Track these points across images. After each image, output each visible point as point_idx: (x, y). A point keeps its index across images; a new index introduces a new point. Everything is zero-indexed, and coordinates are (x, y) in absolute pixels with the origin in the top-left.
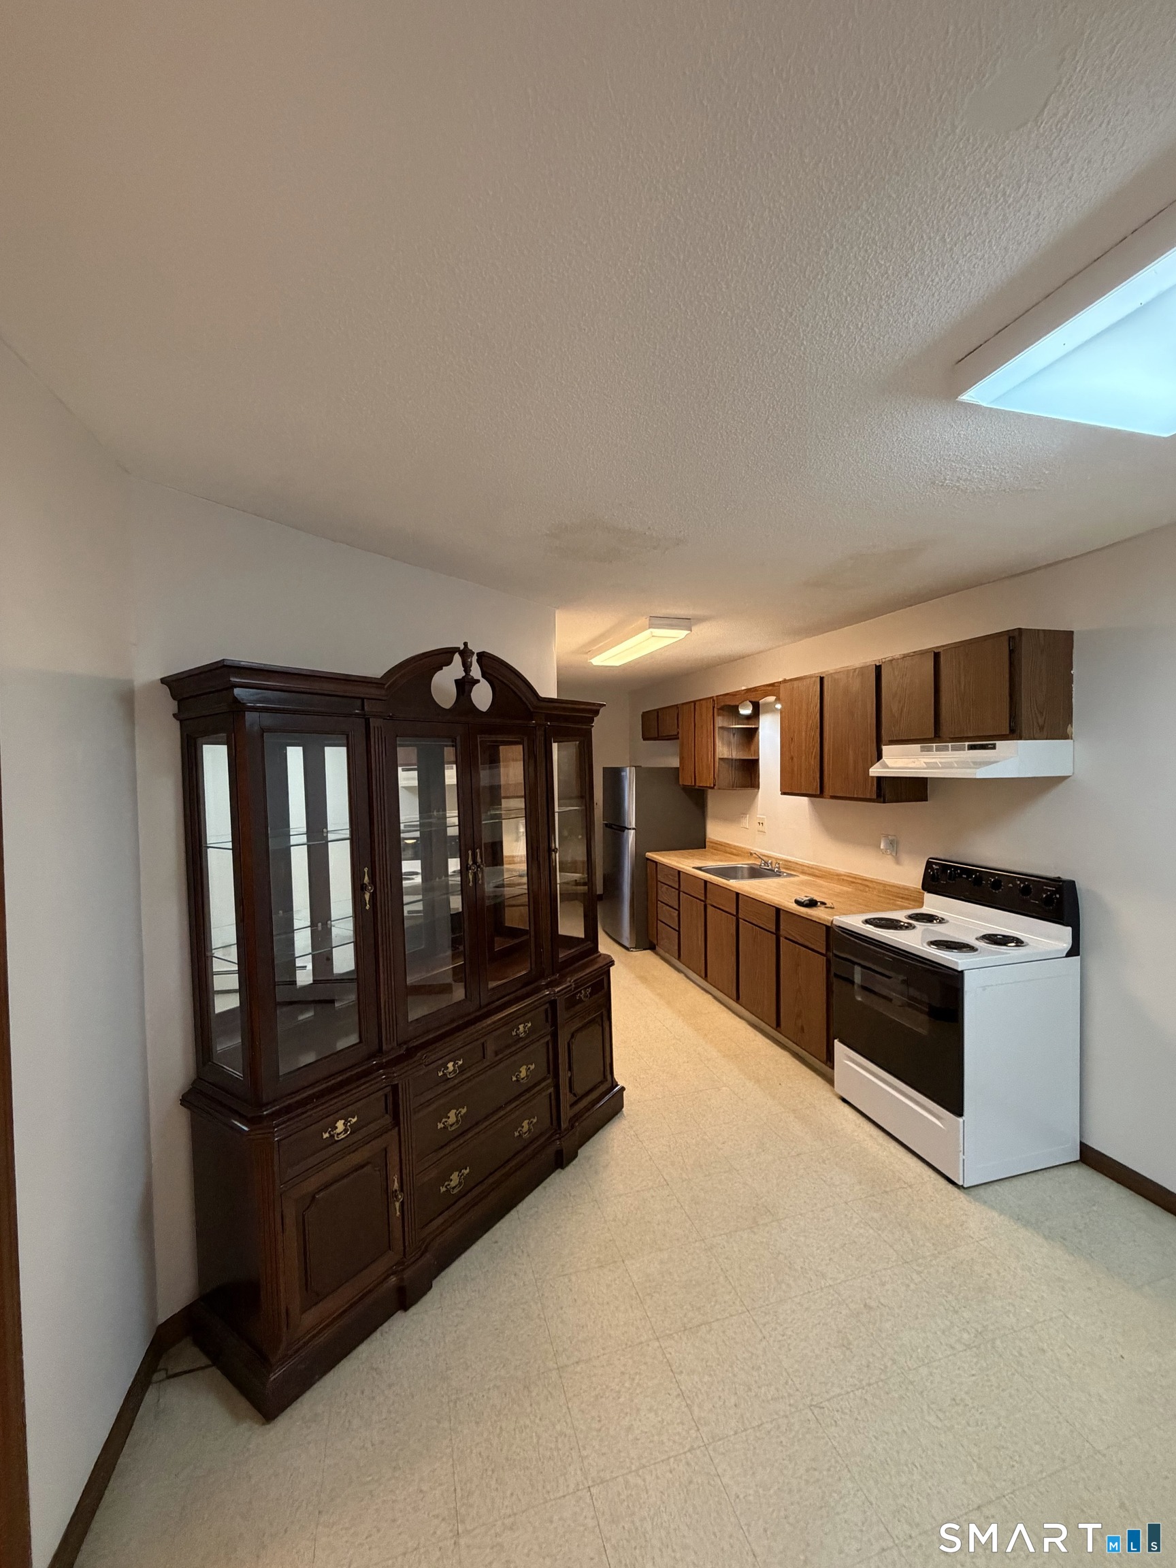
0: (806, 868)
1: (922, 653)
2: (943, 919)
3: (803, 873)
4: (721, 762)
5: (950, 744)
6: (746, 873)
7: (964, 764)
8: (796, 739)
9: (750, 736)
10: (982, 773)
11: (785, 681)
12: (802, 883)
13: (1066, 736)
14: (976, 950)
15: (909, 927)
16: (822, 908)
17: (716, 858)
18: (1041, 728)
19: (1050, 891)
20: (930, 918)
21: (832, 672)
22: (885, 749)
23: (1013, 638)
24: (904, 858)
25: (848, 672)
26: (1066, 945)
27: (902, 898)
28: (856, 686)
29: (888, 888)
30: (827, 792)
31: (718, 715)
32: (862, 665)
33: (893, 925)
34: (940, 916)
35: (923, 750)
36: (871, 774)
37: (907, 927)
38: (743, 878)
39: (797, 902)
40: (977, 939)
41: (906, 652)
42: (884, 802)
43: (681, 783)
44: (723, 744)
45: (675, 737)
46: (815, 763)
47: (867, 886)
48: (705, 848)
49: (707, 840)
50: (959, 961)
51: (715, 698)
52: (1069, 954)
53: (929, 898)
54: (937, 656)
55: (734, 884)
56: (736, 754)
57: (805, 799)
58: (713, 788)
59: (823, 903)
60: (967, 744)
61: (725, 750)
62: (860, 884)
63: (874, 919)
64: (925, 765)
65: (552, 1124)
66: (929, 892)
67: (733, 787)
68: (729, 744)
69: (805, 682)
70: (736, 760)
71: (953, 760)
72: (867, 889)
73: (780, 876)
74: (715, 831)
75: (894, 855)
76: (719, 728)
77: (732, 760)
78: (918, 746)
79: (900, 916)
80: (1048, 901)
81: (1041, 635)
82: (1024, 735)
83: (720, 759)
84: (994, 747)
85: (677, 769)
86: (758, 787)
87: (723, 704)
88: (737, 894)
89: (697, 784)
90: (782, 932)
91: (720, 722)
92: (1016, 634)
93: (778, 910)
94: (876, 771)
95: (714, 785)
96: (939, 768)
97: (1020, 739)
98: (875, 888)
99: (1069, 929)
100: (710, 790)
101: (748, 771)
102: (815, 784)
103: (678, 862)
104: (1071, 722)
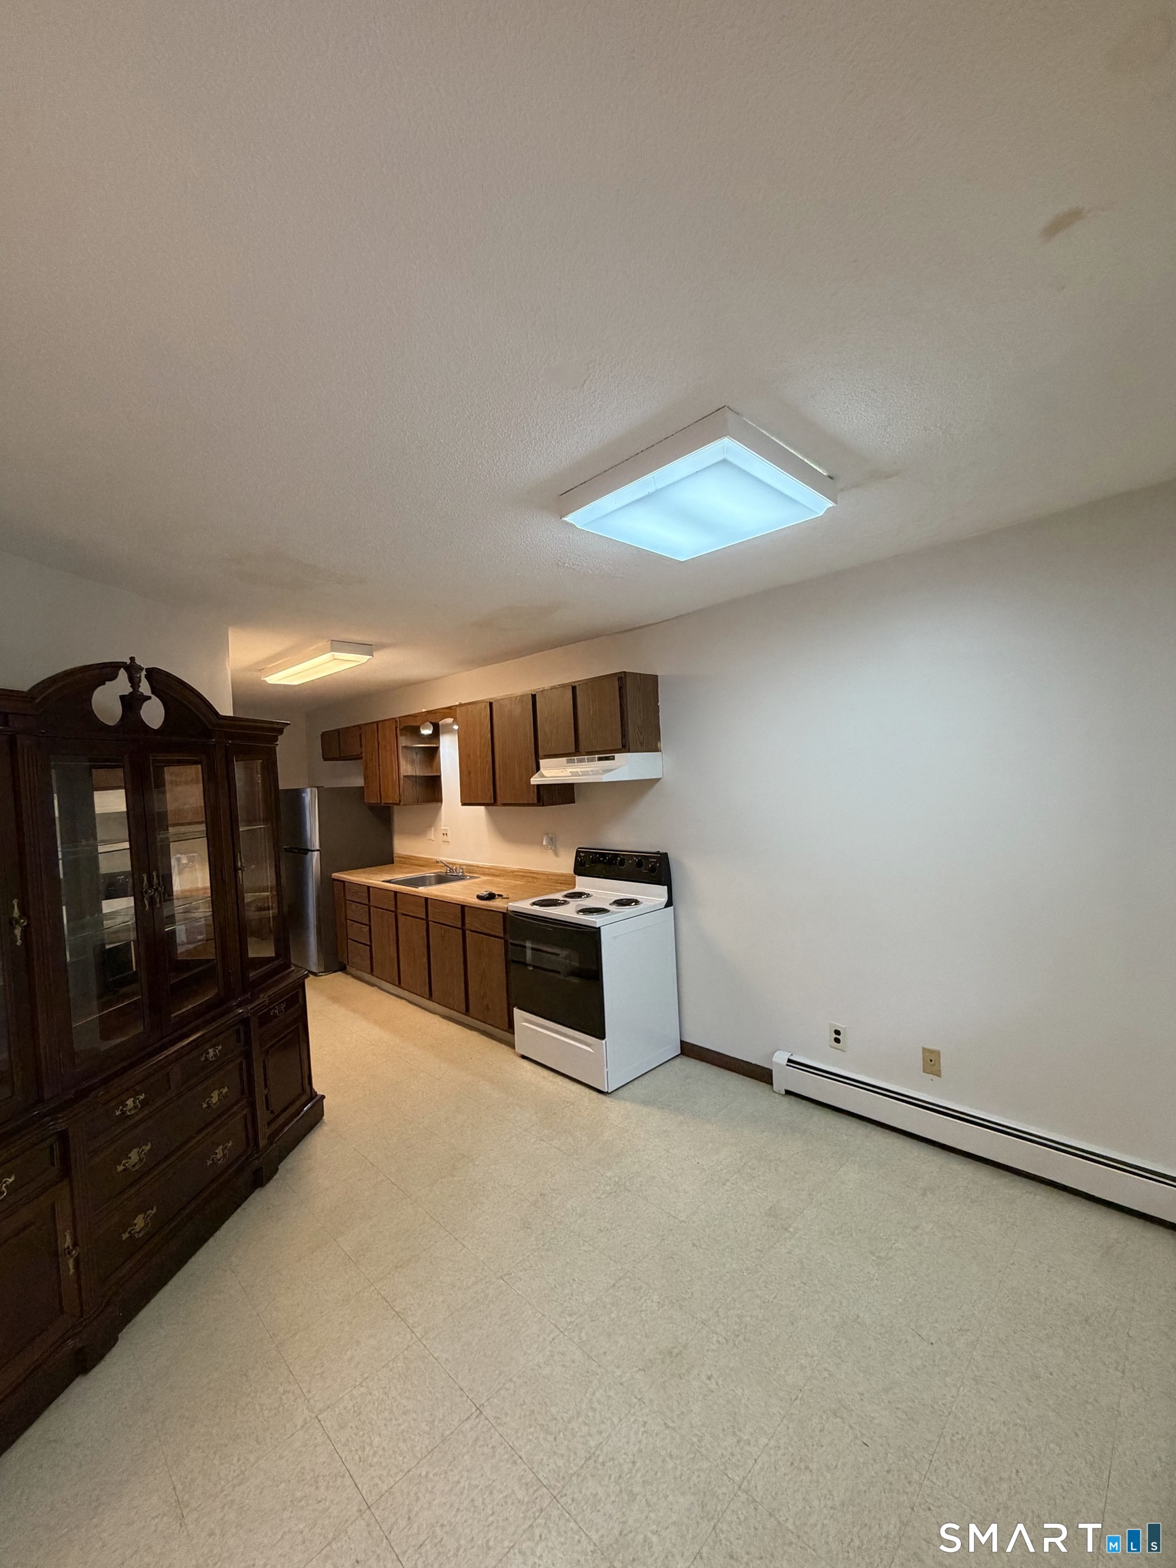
0: (487, 870)
1: (563, 686)
2: (589, 894)
3: (484, 874)
4: (405, 779)
5: (586, 757)
6: (433, 880)
7: (595, 773)
8: (472, 756)
9: (432, 754)
10: (606, 778)
11: (461, 705)
12: (485, 882)
13: (657, 750)
14: (609, 911)
15: (565, 903)
16: (500, 899)
17: (406, 870)
18: (642, 744)
19: (653, 862)
20: (579, 895)
21: (499, 698)
22: (542, 762)
23: (622, 678)
24: (561, 851)
25: (510, 699)
26: (665, 899)
27: (561, 883)
28: (518, 710)
29: (550, 877)
30: (499, 801)
31: (401, 735)
32: (521, 694)
33: (554, 903)
34: (587, 892)
35: (568, 762)
36: (532, 783)
37: (563, 904)
38: (430, 885)
39: (479, 897)
40: (610, 904)
41: (553, 685)
42: (543, 805)
43: (366, 801)
44: (406, 761)
45: (358, 757)
46: (489, 775)
47: (534, 878)
48: (393, 863)
49: (395, 855)
50: (597, 920)
51: (397, 720)
52: (666, 906)
53: (579, 879)
54: (574, 688)
55: (422, 890)
56: (418, 771)
57: (482, 808)
58: (398, 804)
59: (500, 895)
60: (597, 756)
61: (408, 768)
62: (529, 877)
63: (539, 901)
64: (570, 774)
65: (248, 1145)
66: (579, 875)
67: (418, 802)
68: (413, 762)
69: (479, 706)
70: (419, 777)
71: (589, 769)
72: (535, 880)
73: (464, 879)
74: (403, 846)
75: (554, 848)
76: (402, 747)
77: (416, 777)
78: (565, 759)
79: (559, 896)
80: (653, 870)
81: (638, 676)
82: (631, 750)
83: (405, 776)
84: (613, 758)
85: (362, 788)
86: (440, 801)
87: (405, 725)
88: (426, 899)
89: (383, 802)
90: (467, 926)
91: (404, 741)
92: (623, 675)
93: (463, 907)
94: (535, 780)
95: (400, 802)
96: (579, 776)
97: (629, 752)
98: (540, 879)
99: (666, 887)
100: (396, 808)
101: (431, 787)
102: (489, 794)
103: (366, 878)
104: (659, 739)
